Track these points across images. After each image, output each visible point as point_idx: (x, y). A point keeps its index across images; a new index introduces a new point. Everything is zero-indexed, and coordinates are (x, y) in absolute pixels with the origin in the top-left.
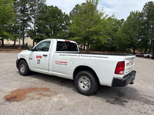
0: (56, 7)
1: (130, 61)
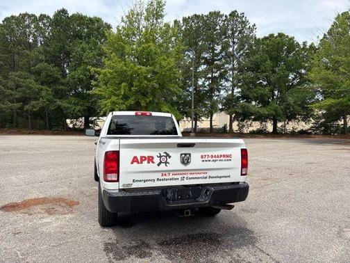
0: (281, 35)
1: (166, 153)
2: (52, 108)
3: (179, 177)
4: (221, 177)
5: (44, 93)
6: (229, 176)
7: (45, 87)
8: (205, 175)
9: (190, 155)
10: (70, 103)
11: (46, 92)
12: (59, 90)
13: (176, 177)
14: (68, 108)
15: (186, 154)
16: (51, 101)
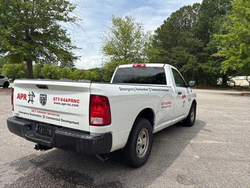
1: (32, 92)
2: (195, 69)
3: (42, 115)
4: (70, 122)
5: (190, 60)
6: (78, 123)
7: (192, 55)
8: (58, 118)
9: (46, 96)
10: (209, 65)
11: (193, 58)
12: (202, 56)
13: (40, 114)
14: (207, 69)
15: (43, 95)
16: (196, 65)
